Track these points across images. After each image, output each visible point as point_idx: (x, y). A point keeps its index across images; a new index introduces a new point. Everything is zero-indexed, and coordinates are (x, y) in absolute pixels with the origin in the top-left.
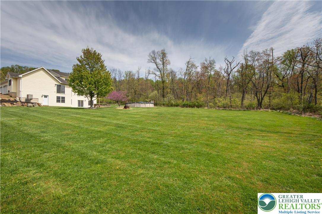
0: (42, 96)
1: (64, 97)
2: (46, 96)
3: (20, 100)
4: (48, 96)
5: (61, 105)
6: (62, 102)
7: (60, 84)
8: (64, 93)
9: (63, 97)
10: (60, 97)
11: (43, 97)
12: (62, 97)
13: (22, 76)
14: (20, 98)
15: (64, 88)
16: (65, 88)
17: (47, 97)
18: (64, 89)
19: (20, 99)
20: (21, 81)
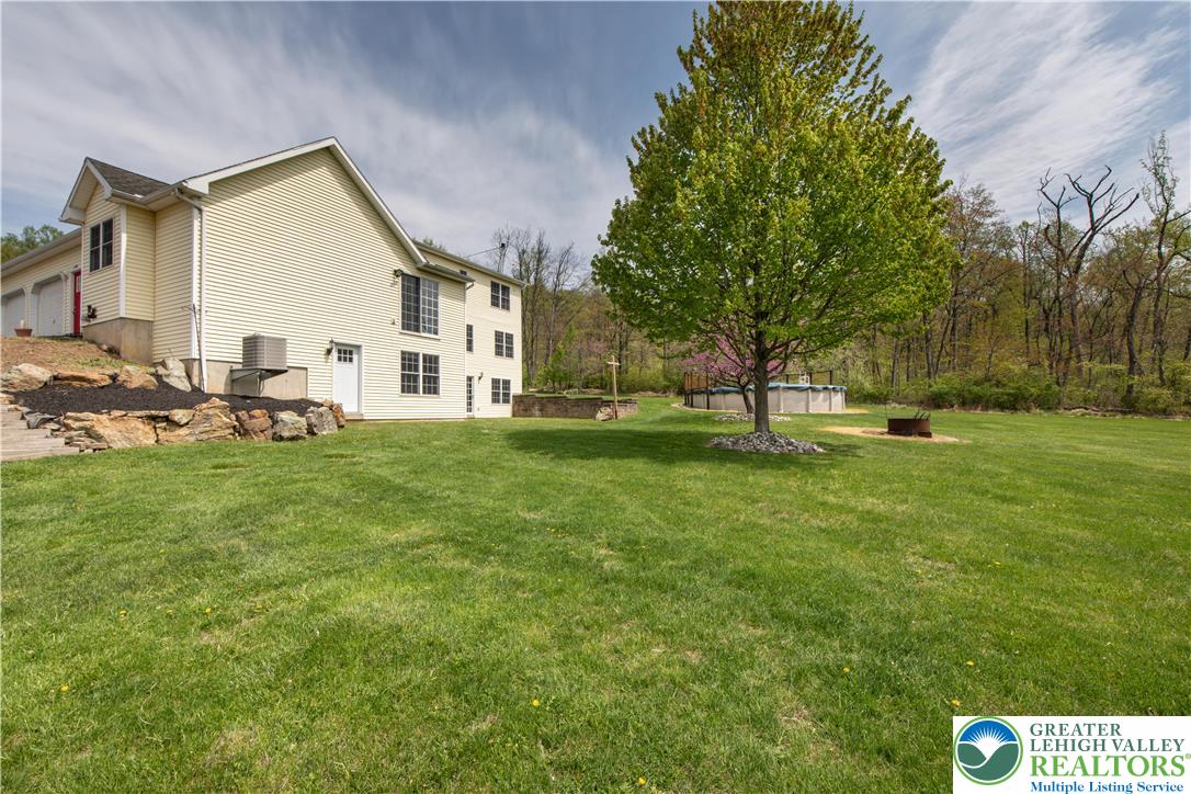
0: (329, 352)
1: (437, 358)
2: (346, 353)
3: (196, 381)
4: (359, 347)
5: (420, 408)
6: (424, 392)
7: (417, 275)
8: (436, 333)
9: (431, 357)
10: (417, 355)
11: (335, 354)
12: (424, 356)
13: (205, 190)
14: (188, 364)
15: (436, 297)
16: (442, 300)
17: (355, 357)
18: (436, 305)
19: (189, 377)
20: (196, 223)
